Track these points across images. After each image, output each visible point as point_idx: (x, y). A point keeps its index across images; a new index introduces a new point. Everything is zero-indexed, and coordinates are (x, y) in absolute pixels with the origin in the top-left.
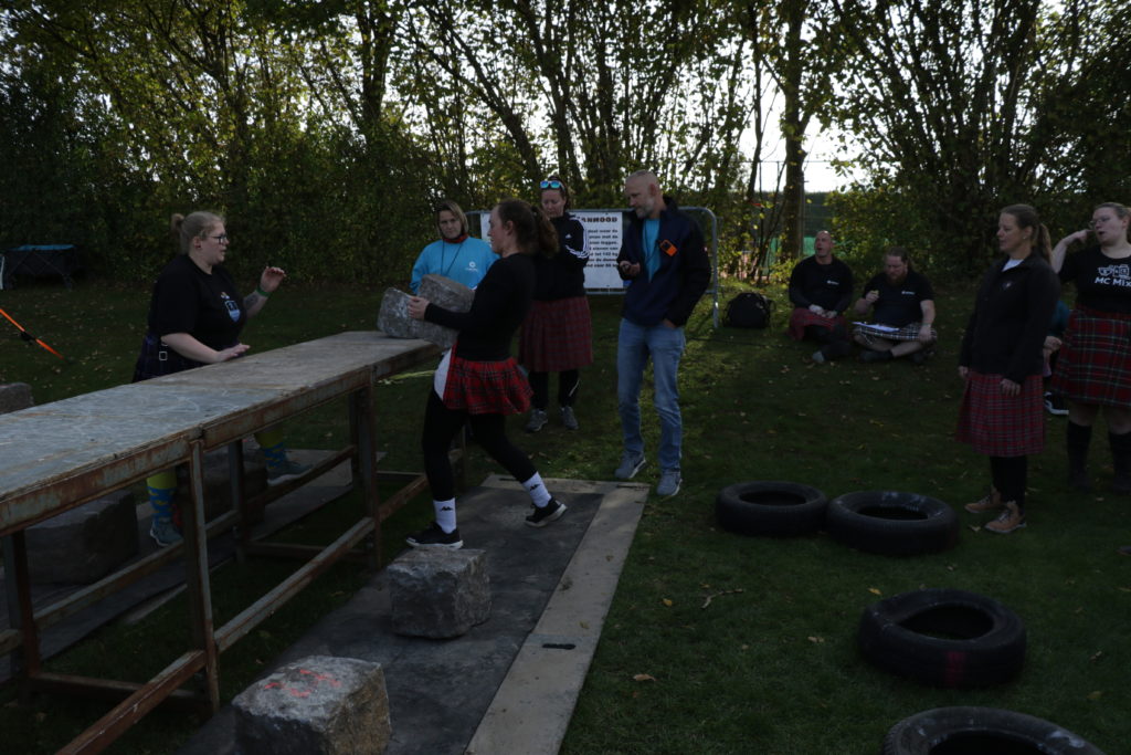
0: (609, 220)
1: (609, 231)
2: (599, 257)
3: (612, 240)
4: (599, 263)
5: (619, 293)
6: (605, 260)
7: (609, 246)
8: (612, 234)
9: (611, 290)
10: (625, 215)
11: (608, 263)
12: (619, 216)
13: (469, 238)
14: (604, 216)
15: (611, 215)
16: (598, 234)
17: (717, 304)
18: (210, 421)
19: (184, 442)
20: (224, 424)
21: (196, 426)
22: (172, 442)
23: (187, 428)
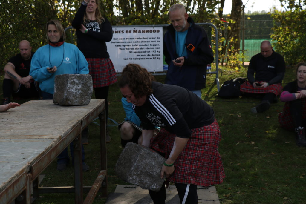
0: (154, 31)
1: (154, 38)
2: (149, 53)
3: (156, 43)
4: (149, 57)
5: (161, 74)
6: (152, 55)
7: (154, 47)
8: (156, 40)
9: (156, 72)
10: (164, 28)
11: (155, 57)
12: (161, 29)
14: (152, 29)
15: (156, 29)
16: (149, 40)
17: (218, 79)
18: (32, 161)
19: (25, 176)
20: (38, 162)
21: (27, 164)
22: (21, 176)
23: (24, 167)
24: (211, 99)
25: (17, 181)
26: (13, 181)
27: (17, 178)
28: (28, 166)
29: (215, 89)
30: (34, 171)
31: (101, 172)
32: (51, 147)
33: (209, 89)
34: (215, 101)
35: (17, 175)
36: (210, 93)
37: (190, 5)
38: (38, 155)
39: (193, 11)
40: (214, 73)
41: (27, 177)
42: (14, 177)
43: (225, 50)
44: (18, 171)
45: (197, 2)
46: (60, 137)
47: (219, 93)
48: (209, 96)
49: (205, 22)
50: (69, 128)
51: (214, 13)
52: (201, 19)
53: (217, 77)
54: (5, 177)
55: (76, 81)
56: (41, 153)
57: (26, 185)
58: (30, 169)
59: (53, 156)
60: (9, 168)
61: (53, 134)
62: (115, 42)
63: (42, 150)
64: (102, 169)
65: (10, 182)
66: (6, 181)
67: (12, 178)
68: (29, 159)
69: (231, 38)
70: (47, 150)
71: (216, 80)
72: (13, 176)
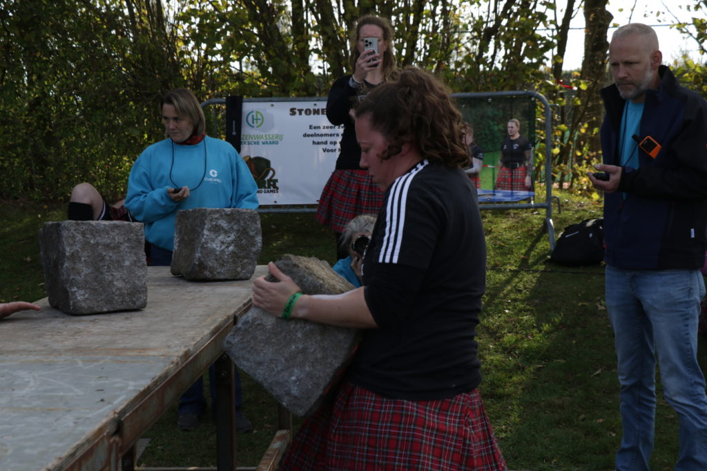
13: (207, 137)
17: (551, 221)
18: (122, 407)
19: (106, 443)
20: (136, 410)
21: (111, 416)
22: (97, 444)
23: (104, 420)
24: (535, 267)
25: (89, 454)
26: (79, 455)
27: (87, 447)
28: (114, 420)
29: (545, 245)
30: (127, 431)
31: (279, 433)
32: (166, 375)
33: (529, 244)
34: (544, 271)
35: (88, 441)
36: (533, 253)
37: (487, 50)
38: (135, 394)
39: (492, 63)
40: (542, 207)
41: (110, 446)
42: (82, 445)
43: (568, 153)
44: (90, 429)
45: (502, 44)
46: (187, 354)
47: (553, 253)
48: (530, 261)
49: (521, 89)
50: (207, 332)
51: (542, 68)
52: (512, 82)
53: (549, 215)
54: (60, 445)
55: (223, 224)
56: (142, 389)
57: (108, 462)
58: (118, 426)
59: (170, 395)
60: (71, 424)
61: (169, 347)
62: (312, 135)
63: (145, 383)
64: (281, 428)
65: (73, 455)
66: (65, 454)
67: (78, 448)
68: (116, 402)
69: (583, 125)
70: (155, 383)
71: (546, 224)
72: (78, 442)
